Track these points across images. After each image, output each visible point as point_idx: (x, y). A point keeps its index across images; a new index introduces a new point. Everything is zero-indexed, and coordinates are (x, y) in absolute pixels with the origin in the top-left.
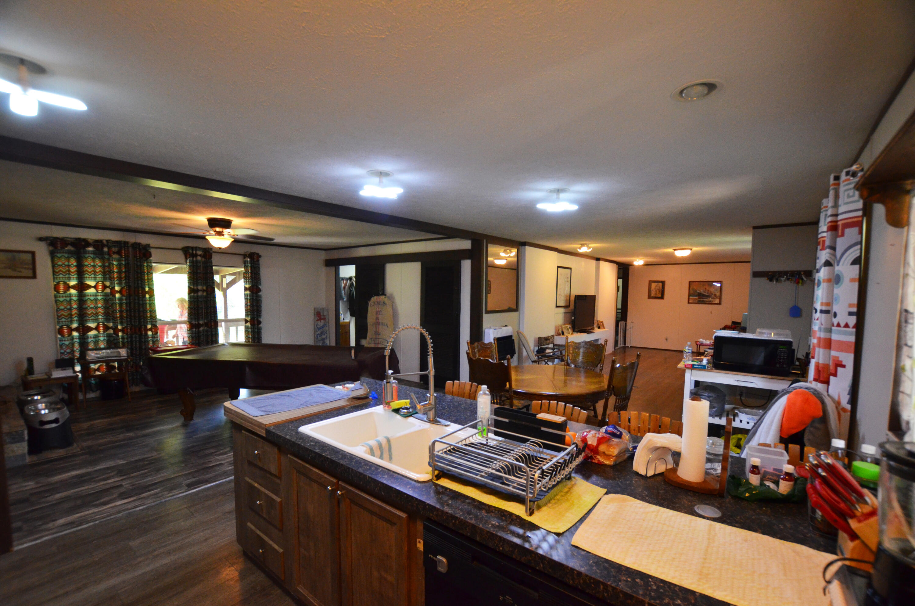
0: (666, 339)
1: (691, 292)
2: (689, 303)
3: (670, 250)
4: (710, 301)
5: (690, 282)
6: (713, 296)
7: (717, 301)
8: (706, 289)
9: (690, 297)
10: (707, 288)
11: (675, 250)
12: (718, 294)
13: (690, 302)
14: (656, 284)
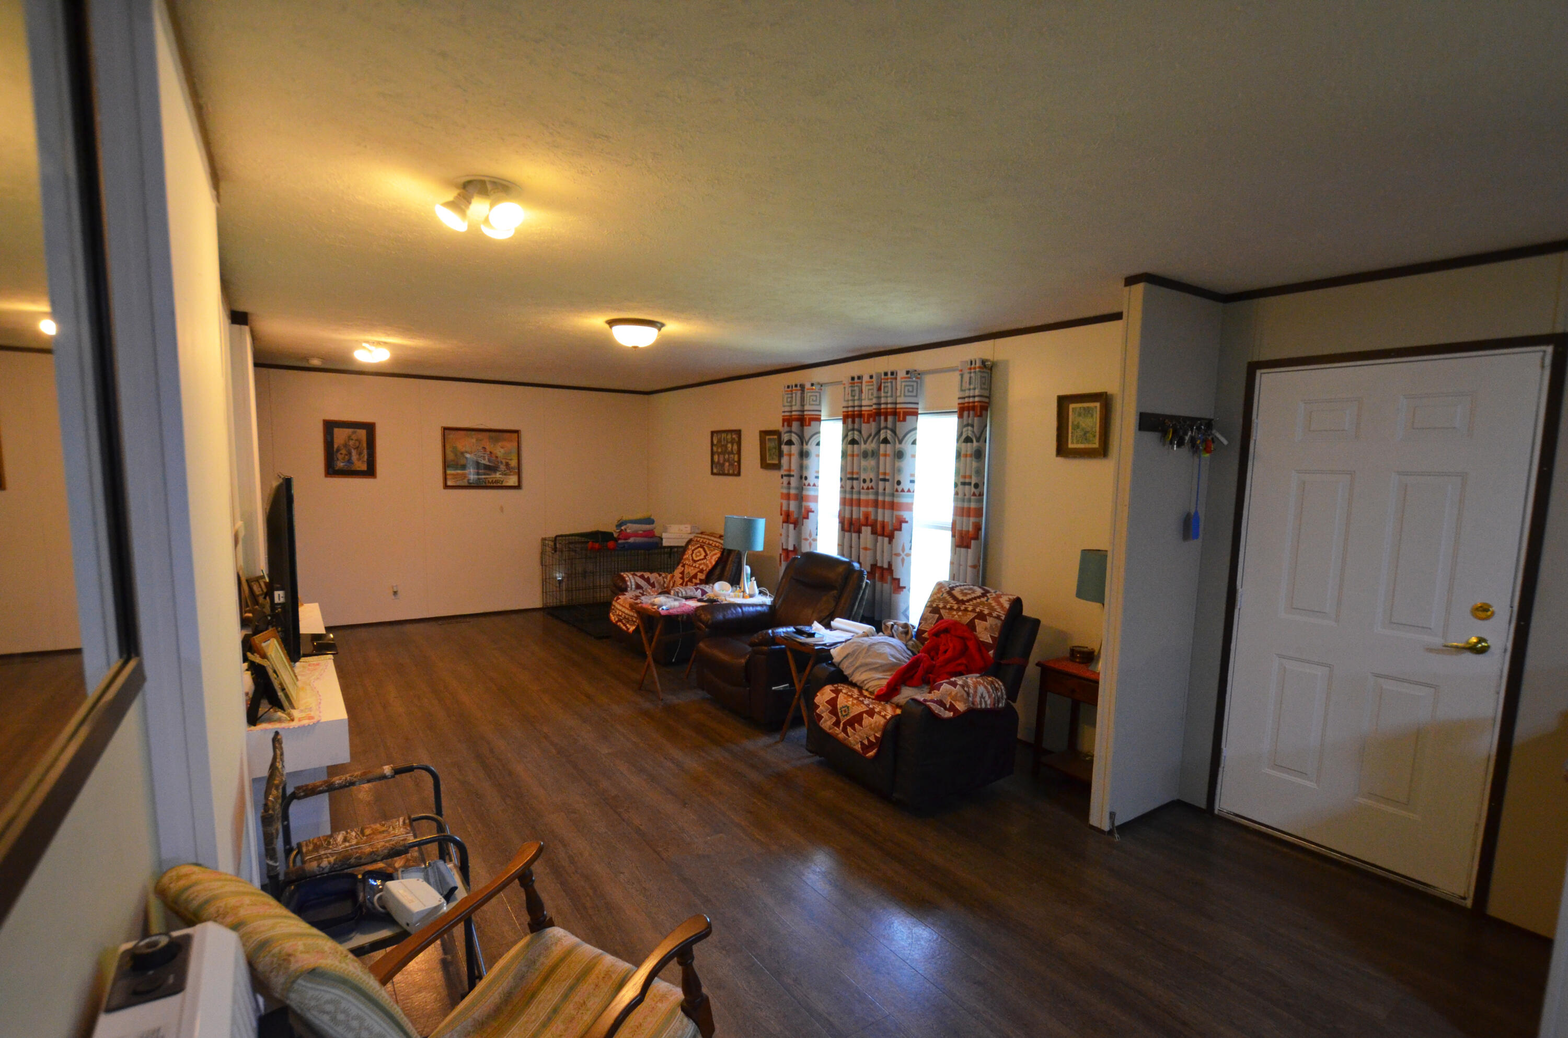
0: (395, 593)
1: (450, 456)
2: (446, 487)
3: (596, 322)
4: (497, 482)
5: (445, 429)
6: (503, 467)
7: (512, 480)
8: (484, 448)
9: (449, 472)
10: (488, 449)
11: (612, 323)
12: (514, 463)
13: (449, 483)
14: (350, 431)
